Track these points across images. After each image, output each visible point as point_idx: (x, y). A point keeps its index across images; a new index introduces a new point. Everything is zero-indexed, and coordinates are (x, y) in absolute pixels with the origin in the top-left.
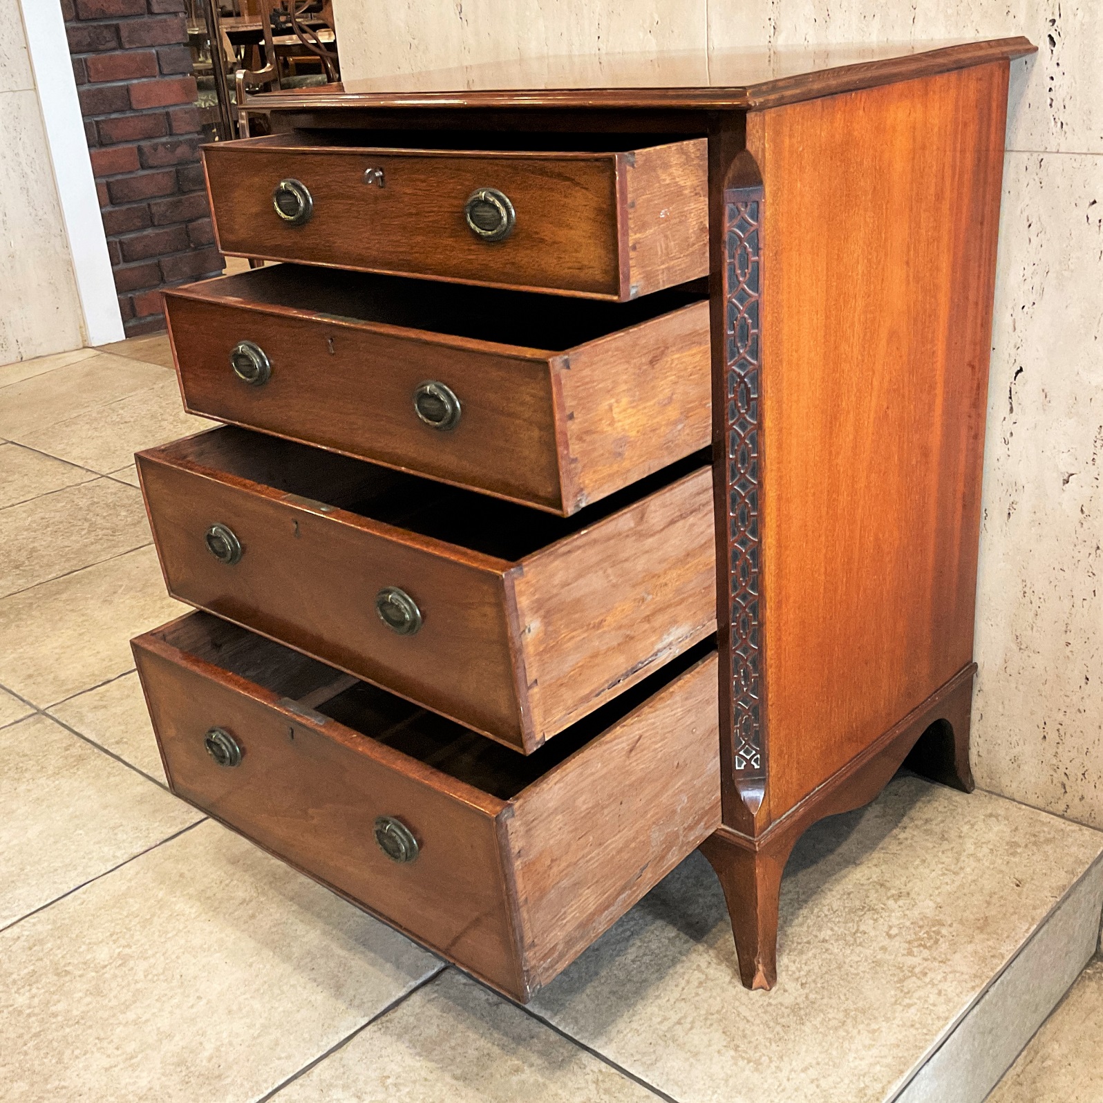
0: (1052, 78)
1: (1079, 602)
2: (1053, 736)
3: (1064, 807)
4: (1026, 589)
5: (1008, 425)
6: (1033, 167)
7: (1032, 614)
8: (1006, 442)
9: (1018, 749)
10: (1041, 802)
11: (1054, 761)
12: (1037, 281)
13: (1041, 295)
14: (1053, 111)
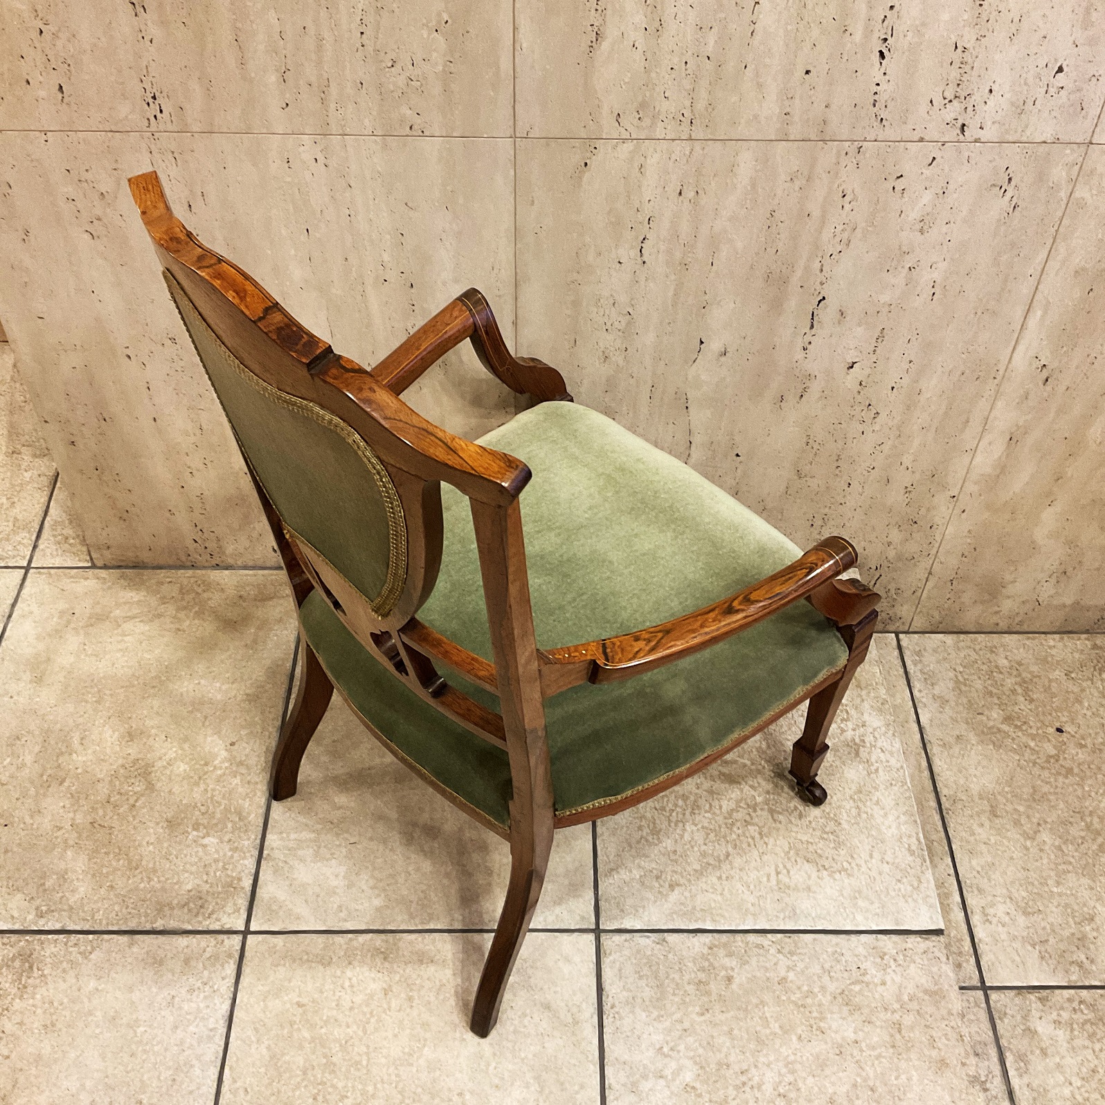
0: (878, 84)
1: (849, 441)
2: (818, 522)
4: (810, 441)
5: (808, 338)
6: (853, 152)
7: (812, 455)
8: (805, 349)
12: (845, 235)
13: (848, 245)
14: (875, 109)
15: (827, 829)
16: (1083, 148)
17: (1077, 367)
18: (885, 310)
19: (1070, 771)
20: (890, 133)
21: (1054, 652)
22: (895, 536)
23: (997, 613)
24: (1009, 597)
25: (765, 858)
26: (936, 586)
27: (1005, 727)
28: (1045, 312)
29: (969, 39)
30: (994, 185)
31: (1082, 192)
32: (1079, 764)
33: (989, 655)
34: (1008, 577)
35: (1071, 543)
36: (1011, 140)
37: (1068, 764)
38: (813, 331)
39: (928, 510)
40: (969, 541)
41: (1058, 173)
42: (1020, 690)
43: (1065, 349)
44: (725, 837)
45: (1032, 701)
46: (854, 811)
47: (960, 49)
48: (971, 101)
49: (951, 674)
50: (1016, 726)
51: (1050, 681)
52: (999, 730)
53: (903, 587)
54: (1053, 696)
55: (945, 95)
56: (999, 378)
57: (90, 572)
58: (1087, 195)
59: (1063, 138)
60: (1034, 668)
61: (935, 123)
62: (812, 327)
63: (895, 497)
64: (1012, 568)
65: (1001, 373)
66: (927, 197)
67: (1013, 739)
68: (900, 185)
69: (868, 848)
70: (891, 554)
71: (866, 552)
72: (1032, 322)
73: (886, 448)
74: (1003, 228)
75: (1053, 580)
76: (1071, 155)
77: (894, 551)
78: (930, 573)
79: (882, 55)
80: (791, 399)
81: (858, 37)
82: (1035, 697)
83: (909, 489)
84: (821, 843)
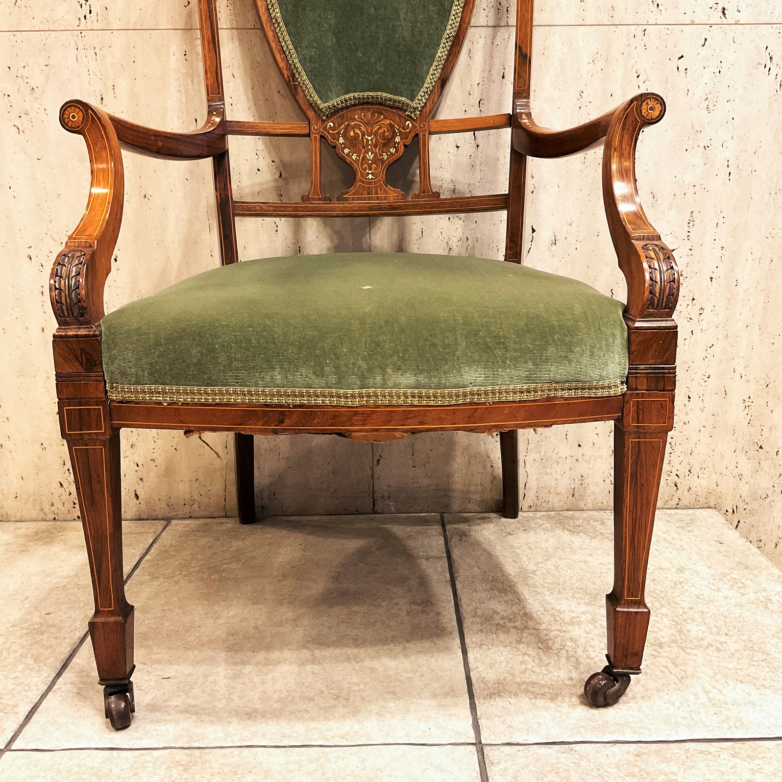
3: (676, 501)
6: (639, 33)
15: (755, 658)
18: (690, 191)
20: (666, 17)
22: (746, 467)
30: (759, 65)
36: (764, 21)
39: (771, 429)
61: (701, 7)
63: (735, 413)
66: (706, 77)
68: (682, 64)
70: (745, 490)
71: (719, 489)
73: (716, 350)
74: (775, 105)
77: (747, 488)
83: (747, 404)
84: (753, 669)
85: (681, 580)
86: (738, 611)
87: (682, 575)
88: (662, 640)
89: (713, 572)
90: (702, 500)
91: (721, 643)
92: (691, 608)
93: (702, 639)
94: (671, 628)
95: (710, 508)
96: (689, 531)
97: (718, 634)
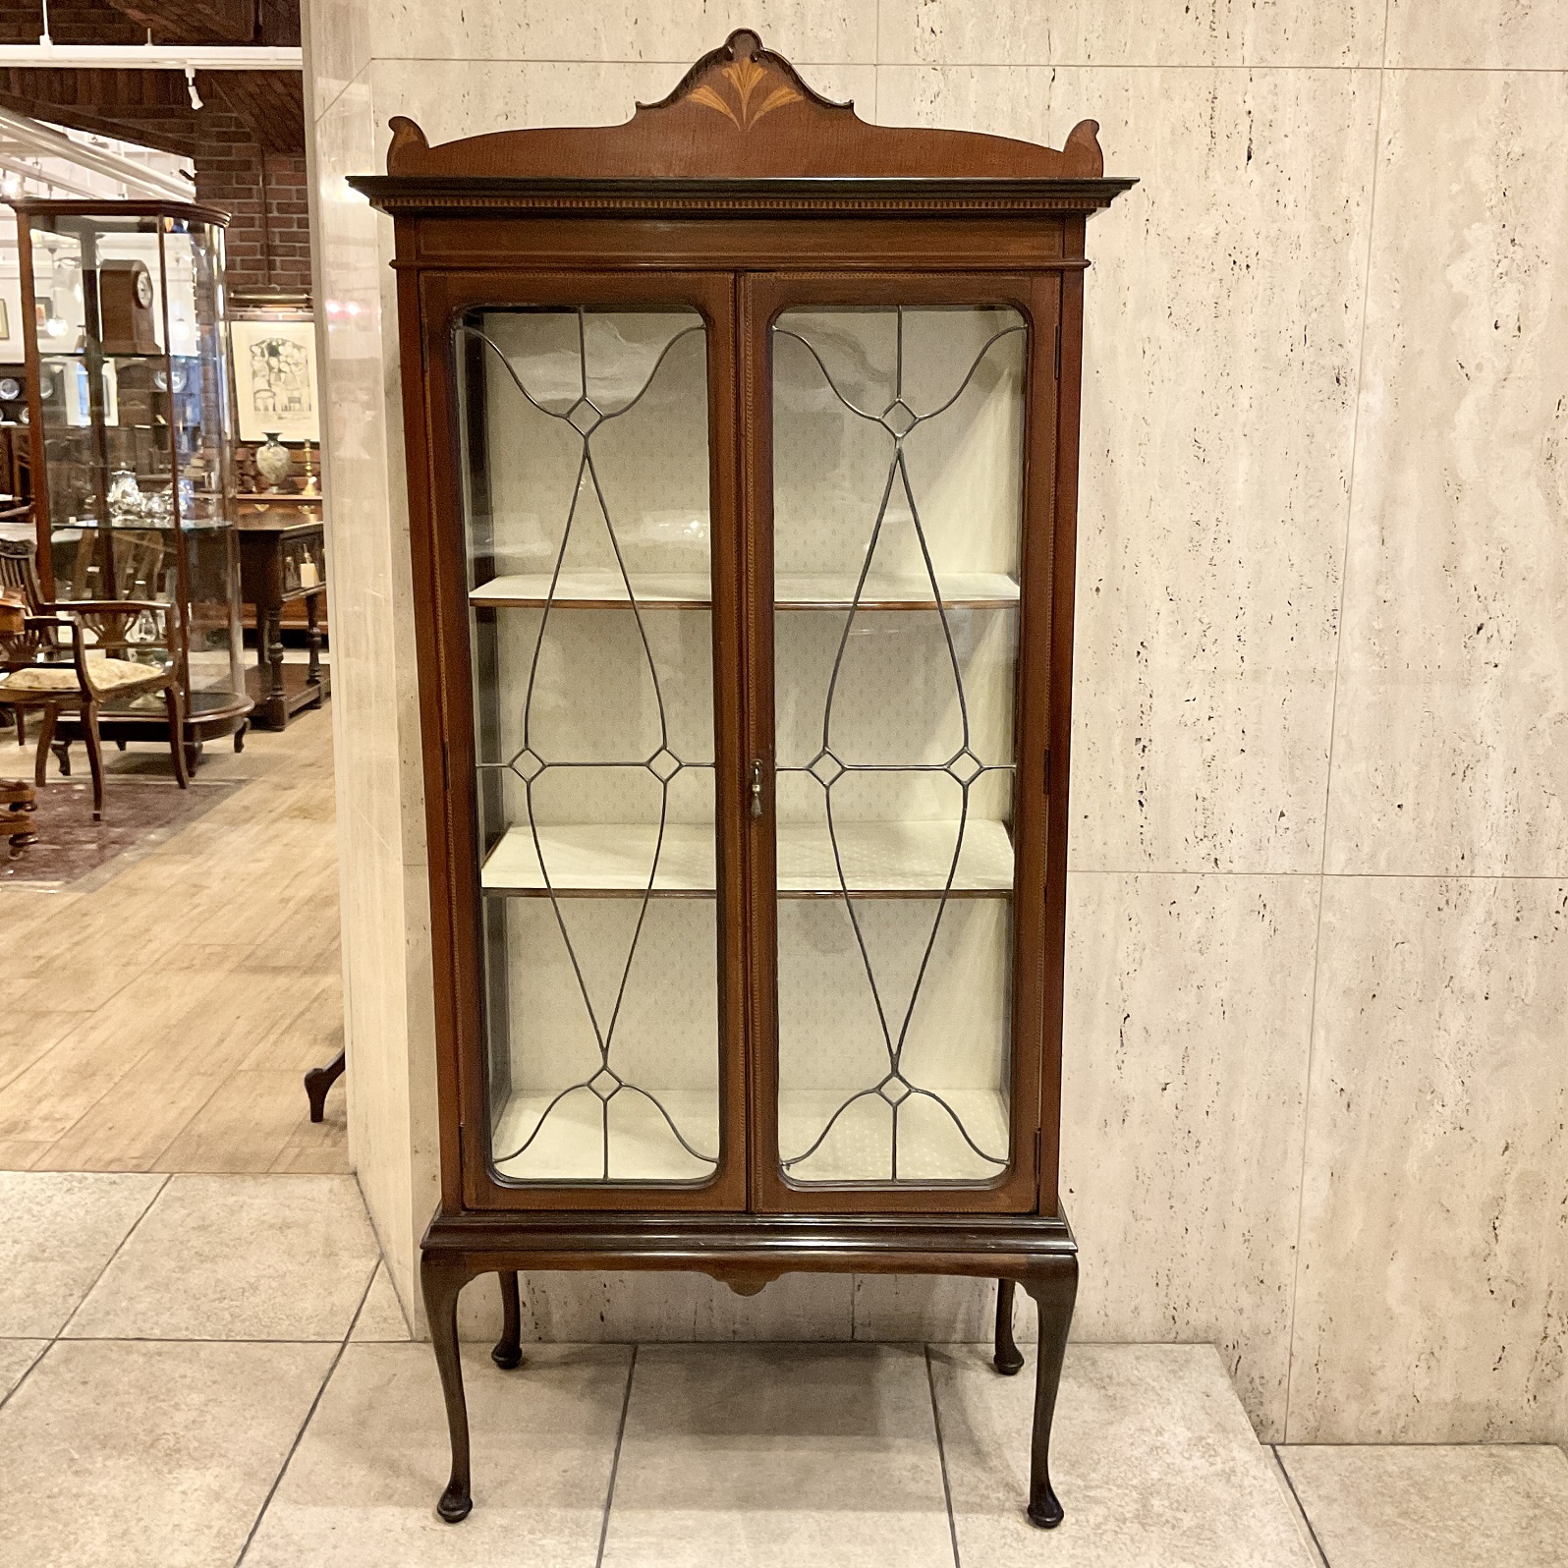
1: (1177, 1174)
2: (1163, 1281)
3: (1174, 1335)
4: (1140, 1174)
5: (1120, 1056)
6: (1131, 880)
7: (1144, 1192)
8: (1119, 1068)
9: (1138, 1300)
10: (1158, 1338)
11: (1166, 1301)
12: (1137, 955)
13: (1141, 964)
14: (1143, 847)
15: (1203, 1537)
16: (1318, 878)
17: (1373, 1092)
18: (1184, 1028)
19: (1478, 1557)
20: (1158, 866)
21: (1447, 1459)
22: (1246, 1300)
23: (1375, 1413)
24: (1382, 1390)
25: (1138, 1558)
26: (1301, 1374)
27: (1400, 1521)
28: (1328, 1032)
29: (1205, 792)
30: (1252, 911)
31: (1328, 917)
32: (1487, 1551)
33: (1375, 1462)
34: (1376, 1361)
35: (1428, 1311)
36: (1257, 871)
37: (1476, 1550)
38: (1124, 1050)
39: (1272, 1264)
40: (1322, 1308)
41: (1304, 901)
42: (1412, 1490)
43: (1356, 1071)
44: (1094, 1543)
45: (1427, 1499)
46: (1230, 1524)
47: (1200, 799)
48: (1217, 842)
49: (1336, 1478)
50: (1413, 1520)
51: (1445, 1483)
52: (1395, 1523)
53: (1266, 1375)
54: (1451, 1494)
55: (1197, 834)
56: (1304, 1102)
57: (411, 1345)
58: (1332, 919)
59: (1301, 870)
60: (1428, 1474)
61: (1194, 857)
62: (1122, 1045)
63: (1235, 1247)
64: (1376, 1347)
65: (1304, 1096)
66: (1199, 922)
67: (1412, 1531)
68: (1174, 909)
69: (1247, 1550)
70: (1246, 1326)
71: (1219, 1323)
72: (1319, 1043)
73: (1214, 1184)
74: (1270, 949)
75: (1423, 1365)
76: (1309, 884)
77: (1248, 1322)
78: (1291, 1355)
79: (1140, 803)
80: (1115, 1125)
81: (1120, 789)
82: (1431, 1495)
83: (1247, 1237)
84: (1198, 1548)
85: (1158, 1444)
86: (1201, 1483)
87: (1160, 1438)
88: (1128, 1515)
89: (1190, 1435)
90: (1202, 1335)
91: (1177, 1519)
92: (1160, 1480)
93: (1161, 1515)
94: (1136, 1502)
95: (1210, 1343)
96: (1181, 1378)
97: (1177, 1509)
